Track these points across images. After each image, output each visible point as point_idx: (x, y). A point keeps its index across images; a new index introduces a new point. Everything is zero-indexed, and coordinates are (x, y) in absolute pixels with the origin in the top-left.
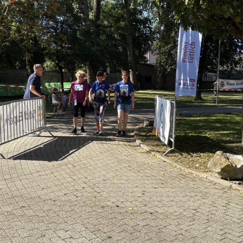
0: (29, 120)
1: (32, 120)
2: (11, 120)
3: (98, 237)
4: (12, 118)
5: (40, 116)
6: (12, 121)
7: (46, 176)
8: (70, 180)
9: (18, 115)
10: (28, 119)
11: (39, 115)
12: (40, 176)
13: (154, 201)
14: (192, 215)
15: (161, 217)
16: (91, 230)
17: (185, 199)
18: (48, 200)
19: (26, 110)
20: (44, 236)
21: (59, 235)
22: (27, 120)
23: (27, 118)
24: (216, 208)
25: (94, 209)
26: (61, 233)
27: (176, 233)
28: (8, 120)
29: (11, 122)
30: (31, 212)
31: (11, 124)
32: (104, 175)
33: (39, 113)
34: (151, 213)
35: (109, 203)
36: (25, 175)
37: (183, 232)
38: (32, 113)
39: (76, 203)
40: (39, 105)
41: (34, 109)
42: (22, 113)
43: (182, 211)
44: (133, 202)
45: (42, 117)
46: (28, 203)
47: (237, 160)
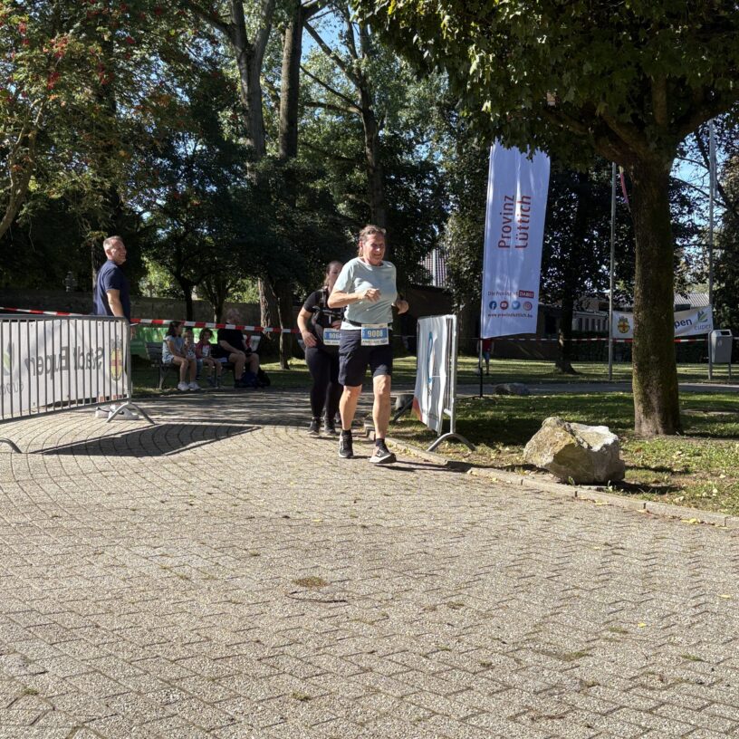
0: (87, 371)
1: (94, 371)
2: (40, 362)
3: (226, 555)
4: (41, 358)
5: (116, 365)
6: (42, 365)
7: (120, 478)
8: (179, 482)
9: (57, 353)
10: (83, 368)
11: (113, 363)
12: (106, 477)
13: (377, 512)
14: (460, 530)
15: (387, 532)
16: (214, 546)
17: (452, 510)
18: (118, 509)
19: (80, 344)
20: (103, 553)
21: (138, 552)
22: (80, 371)
23: (81, 364)
24: (523, 522)
25: (229, 520)
26: (142, 551)
27: (411, 552)
28: (31, 363)
29: (40, 369)
30: (75, 524)
31: (38, 373)
32: (267, 477)
33: (113, 358)
34: (364, 527)
35: (267, 514)
36: (68, 476)
37: (430, 551)
38: (95, 355)
39: (186, 513)
40: (113, 337)
41: (100, 345)
42: (68, 349)
43: (439, 524)
44: (327, 513)
45: (120, 368)
46: (71, 512)
47: (595, 435)
